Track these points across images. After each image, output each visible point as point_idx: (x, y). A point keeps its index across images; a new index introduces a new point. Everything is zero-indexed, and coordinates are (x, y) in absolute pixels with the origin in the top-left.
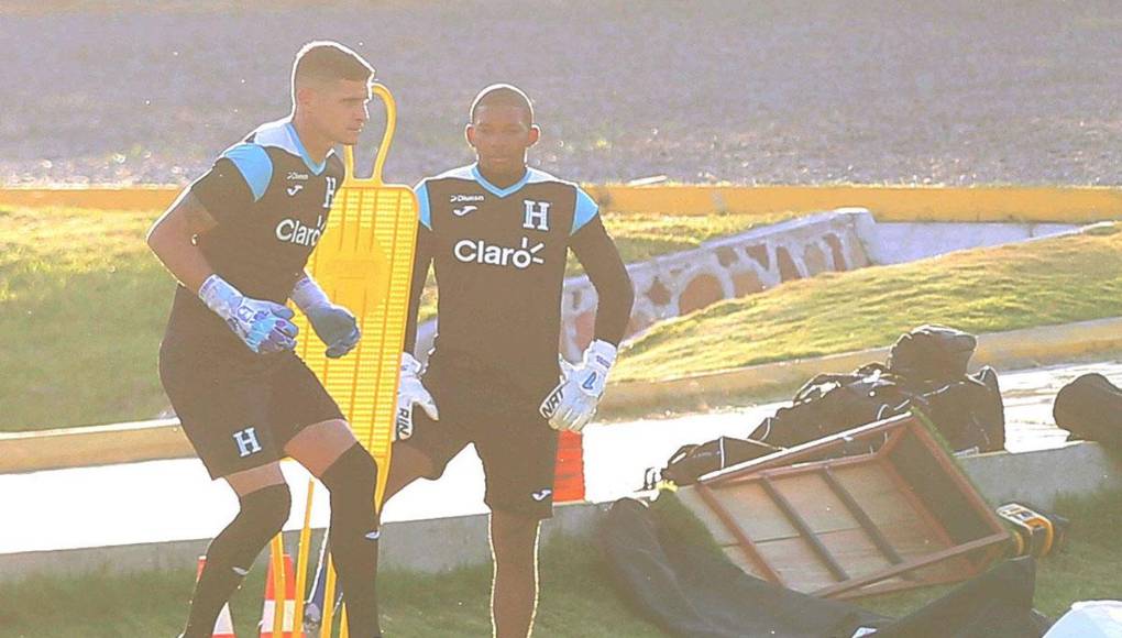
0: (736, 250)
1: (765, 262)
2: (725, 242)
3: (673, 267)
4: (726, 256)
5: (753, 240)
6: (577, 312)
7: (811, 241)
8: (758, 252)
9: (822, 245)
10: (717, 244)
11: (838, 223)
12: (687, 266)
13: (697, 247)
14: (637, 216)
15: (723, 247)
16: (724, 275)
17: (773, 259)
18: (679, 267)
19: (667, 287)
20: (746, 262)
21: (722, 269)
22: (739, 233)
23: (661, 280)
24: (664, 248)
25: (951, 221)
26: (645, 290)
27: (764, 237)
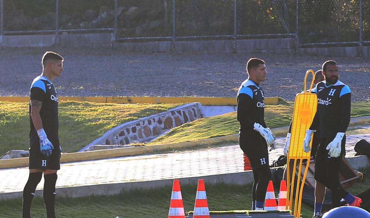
0: (175, 112)
1: (181, 115)
2: (172, 110)
3: (163, 116)
4: (173, 113)
5: (178, 109)
6: (144, 126)
7: (189, 110)
8: (179, 112)
9: (192, 110)
10: (171, 110)
11: (194, 106)
12: (165, 115)
13: (167, 111)
14: (144, 104)
15: (172, 111)
16: (172, 117)
17: (182, 113)
18: (164, 115)
19: (162, 120)
20: (177, 114)
21: (172, 116)
22: (174, 108)
23: (160, 118)
24: (160, 111)
25: (215, 105)
26: (157, 121)
27: (180, 109)
